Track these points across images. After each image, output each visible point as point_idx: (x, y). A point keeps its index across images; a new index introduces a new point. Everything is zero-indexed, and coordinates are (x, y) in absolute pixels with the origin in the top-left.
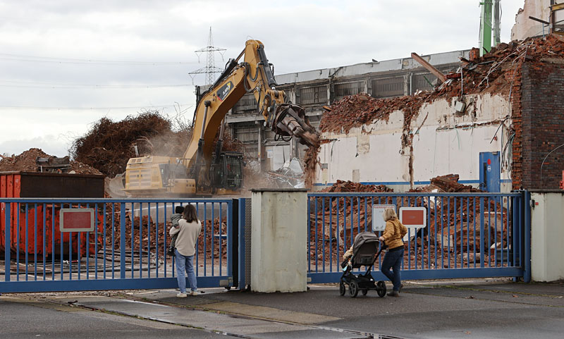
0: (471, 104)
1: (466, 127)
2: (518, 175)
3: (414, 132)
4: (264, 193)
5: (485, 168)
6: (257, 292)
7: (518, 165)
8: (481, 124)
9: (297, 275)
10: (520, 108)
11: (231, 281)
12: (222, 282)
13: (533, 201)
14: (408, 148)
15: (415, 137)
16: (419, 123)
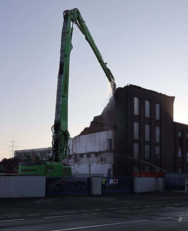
1: (103, 163)
2: (115, 173)
6: (92, 194)
8: (106, 163)
10: (115, 160)
13: (134, 179)
14: (90, 167)
15: (91, 165)
16: (92, 162)
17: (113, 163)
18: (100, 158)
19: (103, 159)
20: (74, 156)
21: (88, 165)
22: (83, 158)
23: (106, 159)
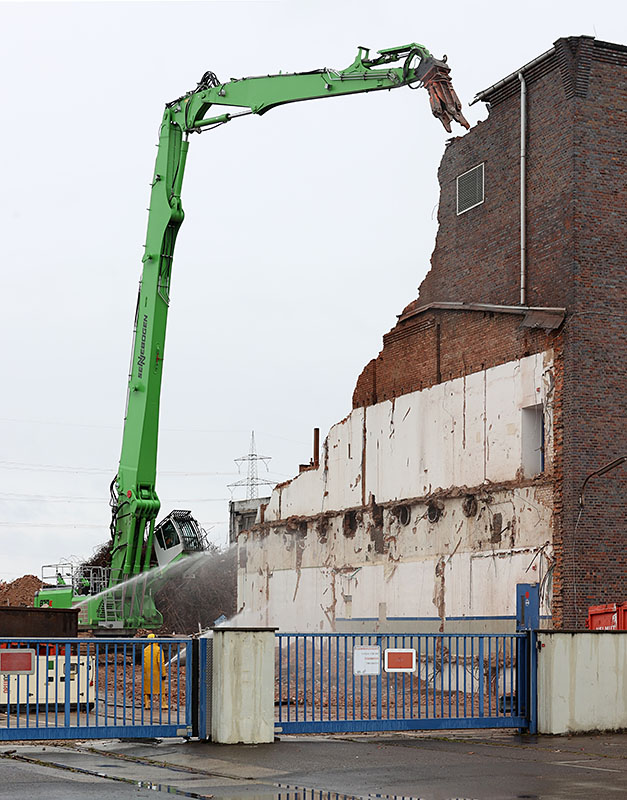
0: (508, 528)
1: (502, 555)
2: (560, 611)
3: (445, 561)
4: (226, 633)
5: (523, 602)
6: (218, 743)
7: (560, 599)
8: (520, 552)
9: (263, 724)
11: (190, 731)
12: (180, 732)
13: (540, 642)
14: (440, 579)
15: (447, 566)
16: (451, 549)
17: (549, 550)
18: (489, 522)
19: (504, 526)
20: (368, 518)
21: (432, 564)
22: (412, 525)
23: (518, 526)
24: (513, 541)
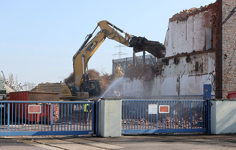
1: (199, 75)
3: (180, 77)
4: (105, 100)
7: (218, 89)
8: (204, 74)
10: (218, 68)
11: (93, 133)
12: (89, 133)
14: (178, 83)
16: (182, 73)
17: (214, 73)
18: (194, 64)
19: (199, 65)
21: (176, 78)
22: (169, 65)
23: (204, 65)
24: (202, 70)
